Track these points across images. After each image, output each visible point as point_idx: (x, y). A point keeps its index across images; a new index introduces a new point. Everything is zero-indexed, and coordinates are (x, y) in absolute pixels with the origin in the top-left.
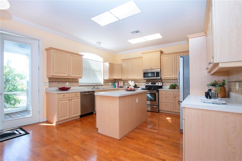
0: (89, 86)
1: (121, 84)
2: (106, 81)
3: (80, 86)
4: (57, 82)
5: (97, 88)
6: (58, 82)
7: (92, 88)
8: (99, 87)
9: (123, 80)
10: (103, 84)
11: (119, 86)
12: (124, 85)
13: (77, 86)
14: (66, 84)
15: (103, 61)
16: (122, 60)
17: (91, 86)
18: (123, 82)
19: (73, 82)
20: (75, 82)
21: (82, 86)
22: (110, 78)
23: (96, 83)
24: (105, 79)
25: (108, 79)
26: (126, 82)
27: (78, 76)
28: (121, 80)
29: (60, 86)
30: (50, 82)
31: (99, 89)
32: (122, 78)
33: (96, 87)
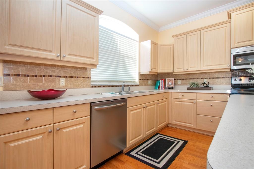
0: (113, 86)
1: (170, 83)
2: (144, 78)
3: (93, 87)
4: (33, 76)
5: (128, 90)
6: (36, 76)
7: (118, 91)
8: (132, 89)
9: (174, 75)
10: (138, 84)
11: (167, 87)
12: (175, 84)
13: (86, 87)
14: (59, 82)
15: (138, 39)
16: (174, 36)
17: (116, 86)
18: (174, 79)
19: (77, 77)
20: (82, 78)
21: (98, 87)
22: (152, 71)
23: (126, 81)
24: (142, 74)
25: (149, 73)
26: (180, 79)
27: (88, 61)
28: (170, 75)
29: (40, 86)
30: (9, 75)
31: (132, 92)
32: (173, 71)
33: (126, 89)
